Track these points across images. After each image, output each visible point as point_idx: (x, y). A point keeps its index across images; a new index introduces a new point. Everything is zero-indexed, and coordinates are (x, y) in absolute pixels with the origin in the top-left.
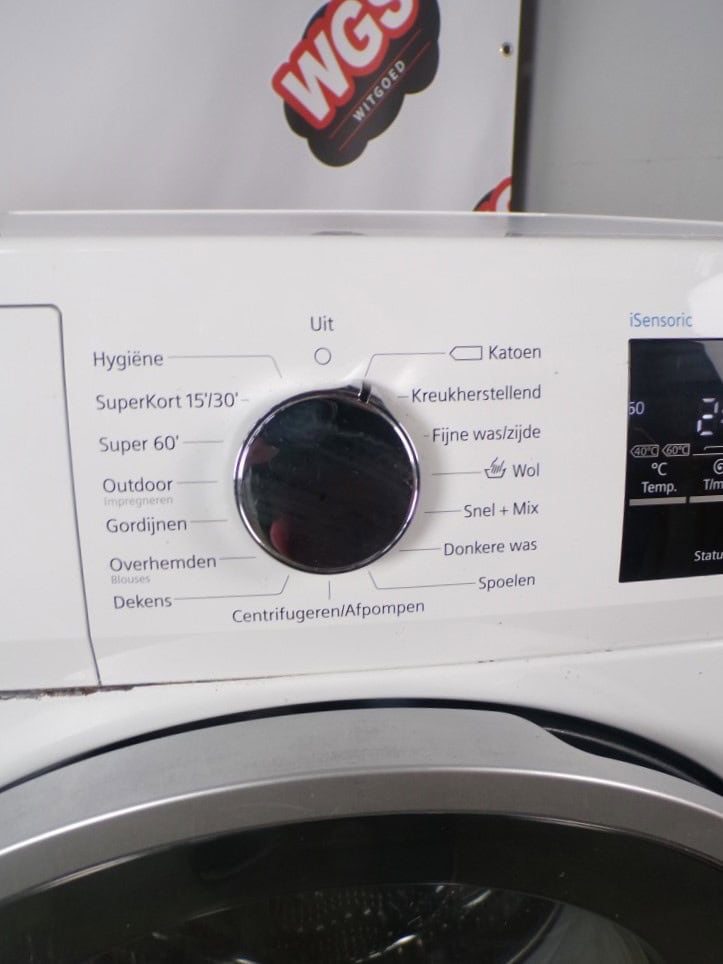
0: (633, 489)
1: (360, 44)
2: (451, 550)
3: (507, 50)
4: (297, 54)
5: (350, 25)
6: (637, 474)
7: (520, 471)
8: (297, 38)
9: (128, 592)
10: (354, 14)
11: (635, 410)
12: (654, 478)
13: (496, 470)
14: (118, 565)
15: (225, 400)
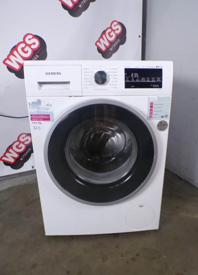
0: (125, 80)
1: (111, 36)
2: (110, 85)
3: (139, 37)
4: (99, 39)
5: (109, 33)
6: (126, 79)
7: (116, 78)
8: (100, 36)
9: (85, 87)
10: (110, 31)
11: (126, 74)
12: (127, 79)
13: (114, 78)
14: (85, 85)
15: (93, 72)
